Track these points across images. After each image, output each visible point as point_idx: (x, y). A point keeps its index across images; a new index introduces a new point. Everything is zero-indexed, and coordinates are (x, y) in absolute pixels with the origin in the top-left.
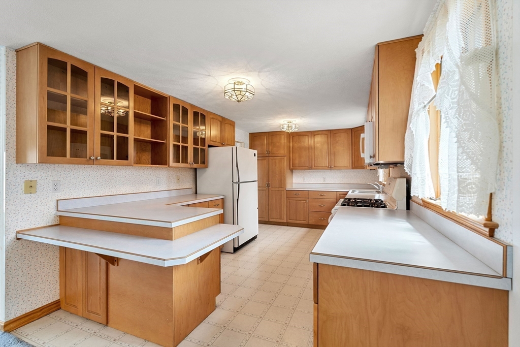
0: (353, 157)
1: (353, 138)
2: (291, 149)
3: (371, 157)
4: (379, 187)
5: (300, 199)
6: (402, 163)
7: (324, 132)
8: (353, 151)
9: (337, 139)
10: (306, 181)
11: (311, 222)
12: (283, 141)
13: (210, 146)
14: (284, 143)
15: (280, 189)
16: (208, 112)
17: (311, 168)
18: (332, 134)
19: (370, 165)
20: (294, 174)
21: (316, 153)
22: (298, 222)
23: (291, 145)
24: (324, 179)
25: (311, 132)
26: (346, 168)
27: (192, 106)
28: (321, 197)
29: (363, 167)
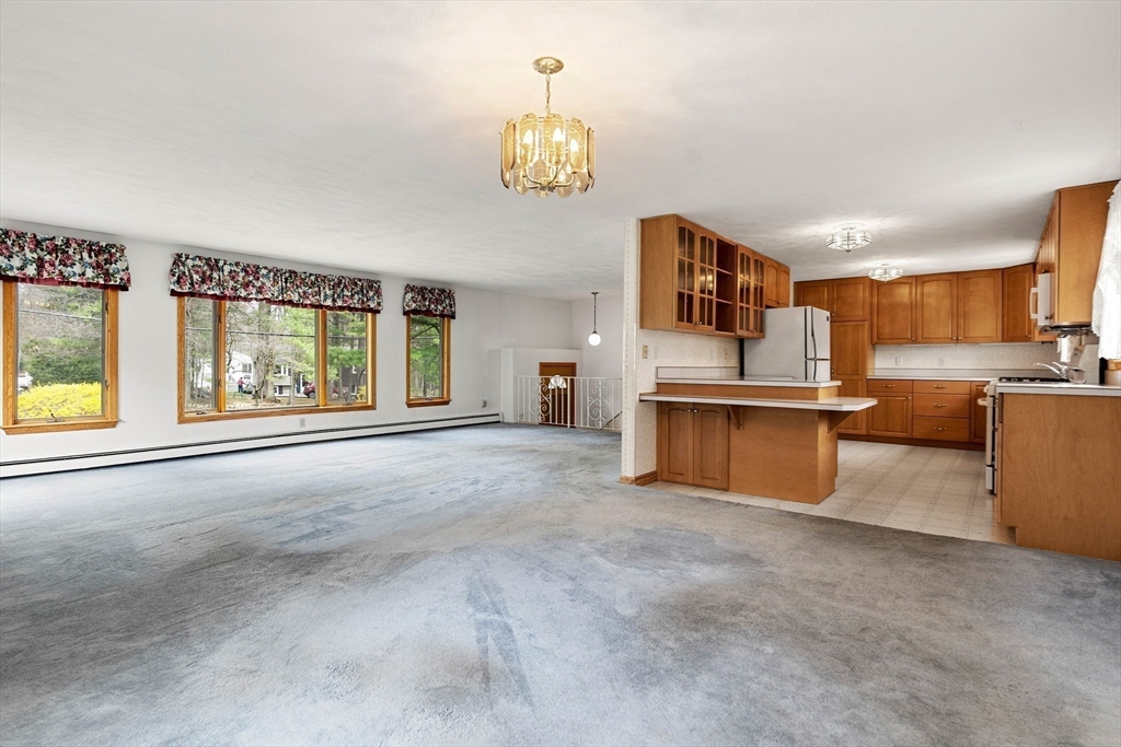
0: (1006, 319)
1: (1006, 285)
2: (875, 308)
3: (1047, 318)
4: (1060, 370)
5: (894, 394)
6: (1088, 325)
7: (945, 277)
8: (1006, 310)
9: (972, 289)
10: (902, 364)
11: (918, 434)
12: (861, 294)
13: (768, 307)
14: (864, 298)
15: (855, 377)
16: (767, 258)
17: (916, 342)
18: (959, 280)
19: (1044, 330)
20: (877, 352)
21: (926, 315)
22: (890, 434)
23: (875, 301)
24: (941, 361)
25: (916, 277)
26: (989, 340)
27: (754, 253)
28: (938, 391)
29: (1026, 338)
